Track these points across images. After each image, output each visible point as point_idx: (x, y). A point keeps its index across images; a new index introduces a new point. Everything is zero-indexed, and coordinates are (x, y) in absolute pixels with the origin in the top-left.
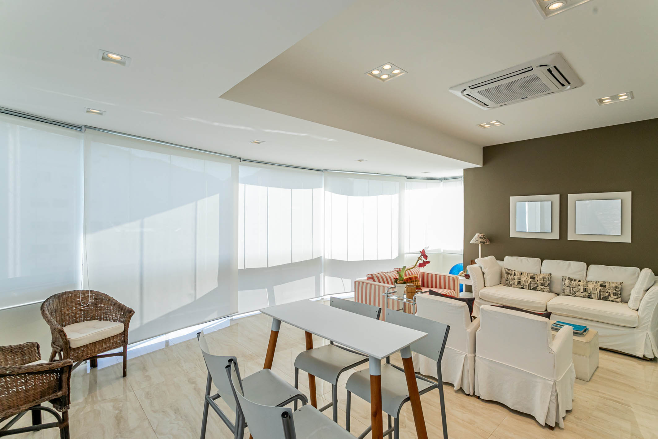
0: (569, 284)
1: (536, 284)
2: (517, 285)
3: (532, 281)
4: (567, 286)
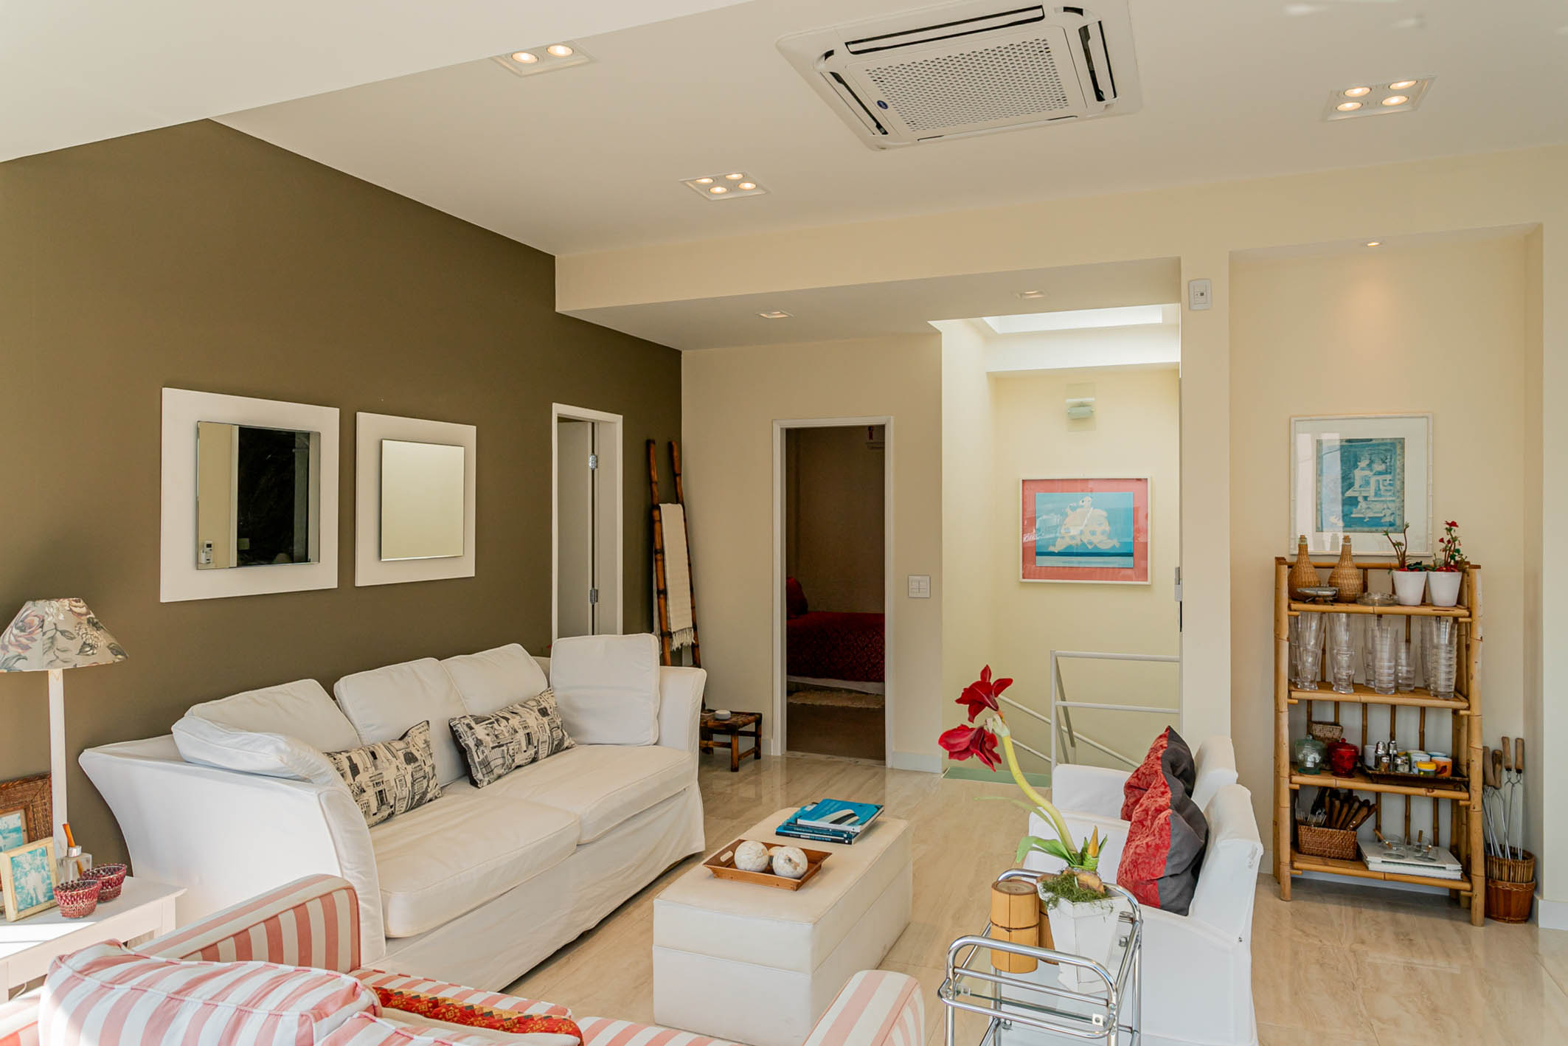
0: (492, 736)
1: (425, 777)
2: (379, 810)
3: (416, 770)
4: (492, 745)
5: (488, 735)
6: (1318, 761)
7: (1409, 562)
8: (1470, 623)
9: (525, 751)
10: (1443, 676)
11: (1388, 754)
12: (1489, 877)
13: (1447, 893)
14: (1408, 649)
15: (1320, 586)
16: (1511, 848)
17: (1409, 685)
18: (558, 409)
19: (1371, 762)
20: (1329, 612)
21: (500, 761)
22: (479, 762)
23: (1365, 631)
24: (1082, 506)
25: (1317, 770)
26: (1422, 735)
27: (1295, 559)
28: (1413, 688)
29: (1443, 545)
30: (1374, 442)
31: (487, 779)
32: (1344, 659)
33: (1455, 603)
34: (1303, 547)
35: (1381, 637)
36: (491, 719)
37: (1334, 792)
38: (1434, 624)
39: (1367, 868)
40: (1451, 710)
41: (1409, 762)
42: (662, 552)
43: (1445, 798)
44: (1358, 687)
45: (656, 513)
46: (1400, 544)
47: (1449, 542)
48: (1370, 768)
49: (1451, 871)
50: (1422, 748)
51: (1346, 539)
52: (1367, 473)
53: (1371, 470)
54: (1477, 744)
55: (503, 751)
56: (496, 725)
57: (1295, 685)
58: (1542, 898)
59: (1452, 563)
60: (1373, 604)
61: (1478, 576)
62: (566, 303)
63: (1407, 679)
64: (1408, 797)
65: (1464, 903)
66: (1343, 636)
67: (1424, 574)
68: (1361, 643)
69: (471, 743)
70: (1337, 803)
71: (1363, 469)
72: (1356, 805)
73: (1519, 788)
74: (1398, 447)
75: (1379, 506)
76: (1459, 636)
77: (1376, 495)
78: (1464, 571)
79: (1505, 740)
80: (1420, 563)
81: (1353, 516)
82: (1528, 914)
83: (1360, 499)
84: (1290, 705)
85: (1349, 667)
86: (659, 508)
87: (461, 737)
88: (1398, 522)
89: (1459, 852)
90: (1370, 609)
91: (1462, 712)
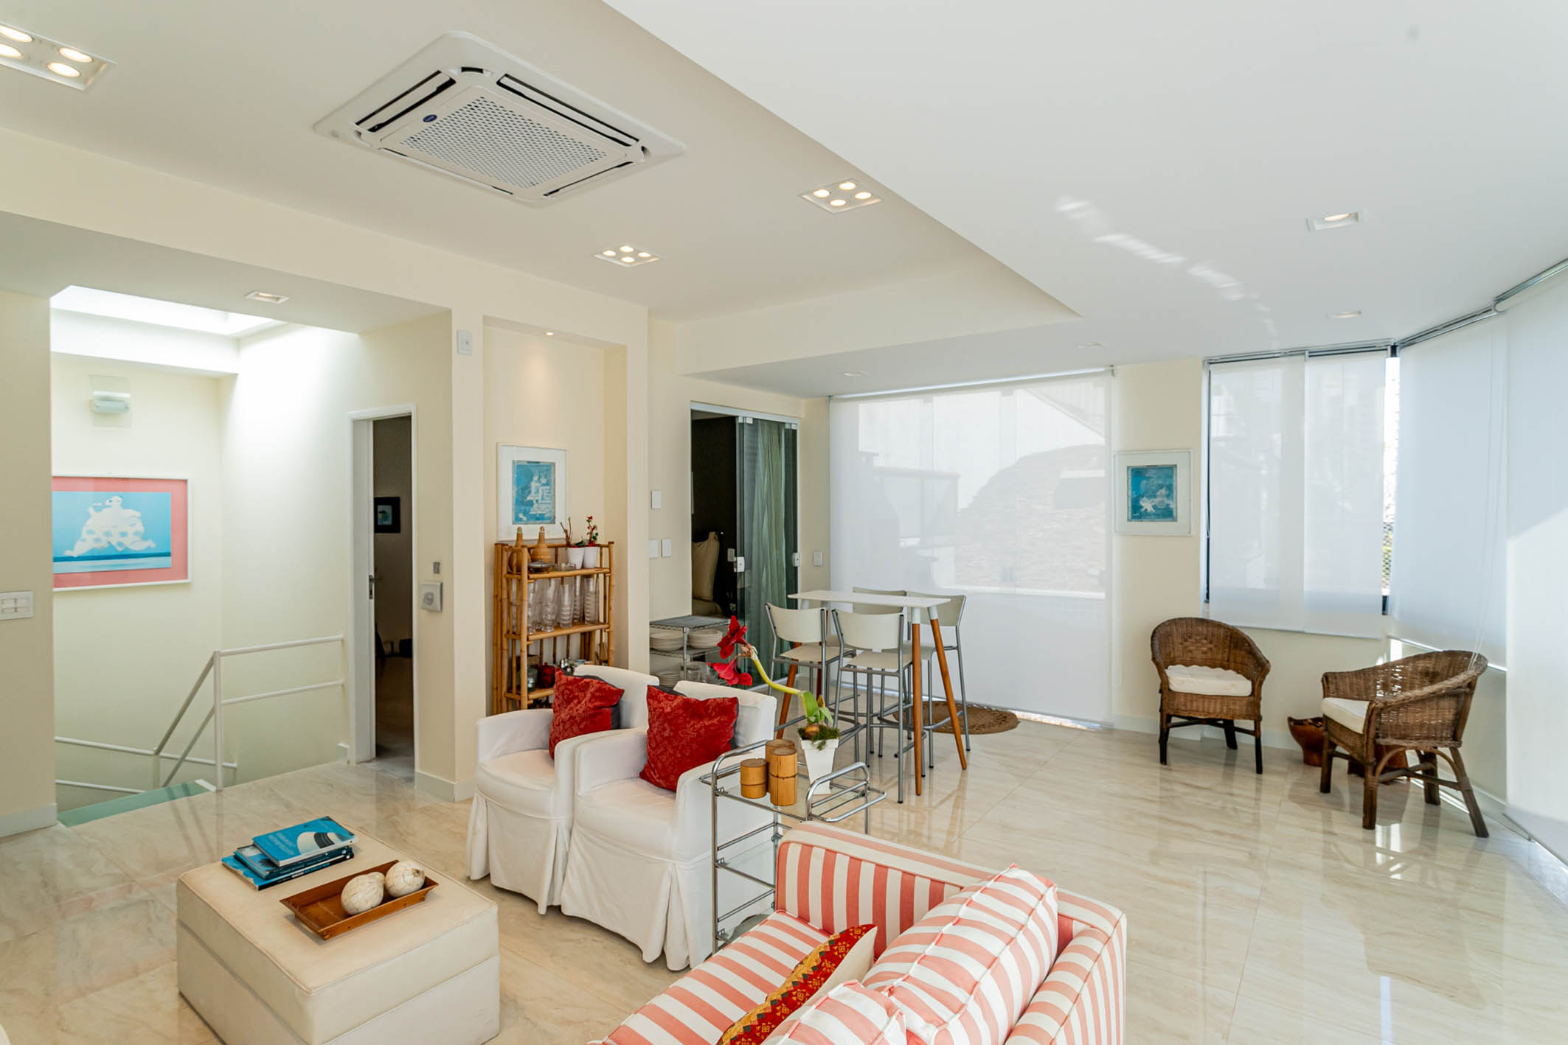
7: (573, 542)
8: (611, 576)
29: (587, 531)
30: (541, 464)
47: (590, 529)
52: (538, 484)
53: (540, 482)
59: (594, 541)
60: (561, 570)
67: (581, 549)
71: (535, 482)
74: (552, 468)
75: (544, 506)
77: (542, 499)
80: (578, 543)
81: (531, 513)
83: (534, 502)
90: (559, 574)
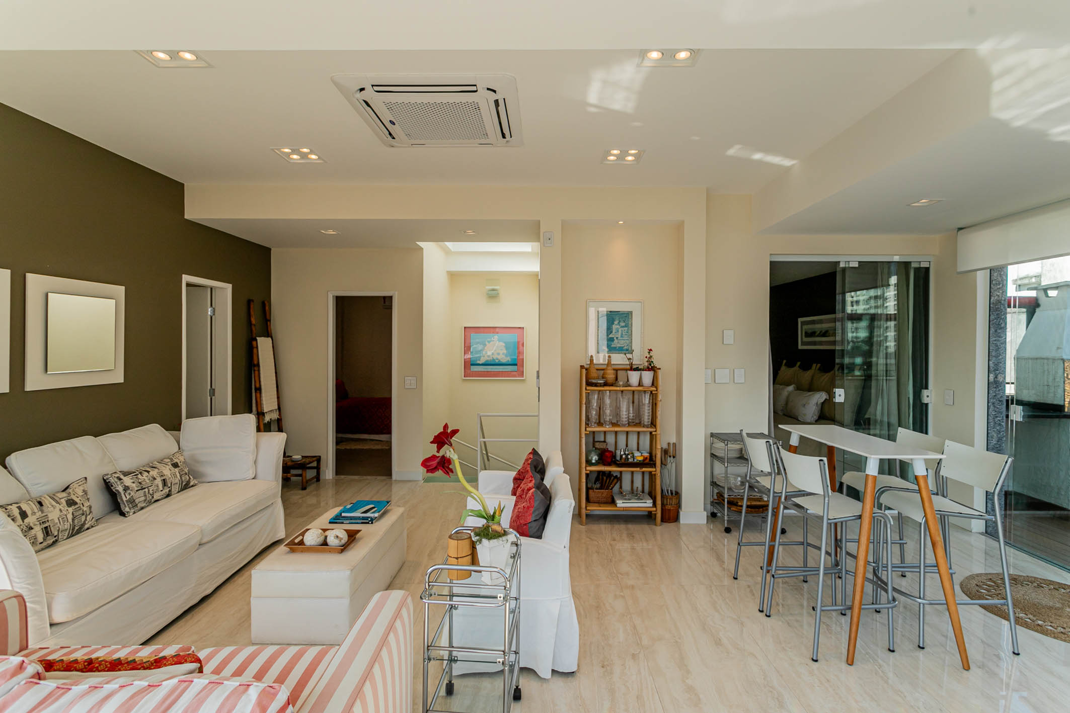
0: (136, 483)
1: (83, 514)
2: (45, 540)
3: (76, 510)
4: (136, 489)
5: (134, 483)
6: (597, 459)
7: (634, 367)
8: (657, 393)
9: (161, 491)
10: (646, 419)
11: (625, 454)
12: (663, 504)
13: (647, 513)
14: (633, 406)
15: (599, 379)
16: (671, 491)
17: (633, 422)
18: (186, 278)
19: (618, 458)
20: (602, 390)
21: (143, 498)
22: (126, 501)
23: (617, 398)
24: (493, 341)
25: (597, 463)
26: (638, 444)
27: (588, 366)
28: (634, 424)
29: (647, 359)
30: (620, 313)
31: (133, 511)
32: (608, 412)
33: (651, 385)
34: (592, 360)
35: (623, 401)
36: (135, 472)
37: (603, 473)
38: (643, 394)
39: (616, 506)
40: (649, 432)
41: (633, 457)
42: (258, 365)
43: (647, 471)
44: (614, 425)
45: (254, 343)
46: (630, 359)
47: (649, 358)
48: (618, 461)
49: (649, 503)
50: (638, 450)
51: (609, 357)
52: (618, 326)
54: (659, 447)
55: (145, 492)
56: (139, 476)
57: (588, 424)
58: (682, 510)
59: (650, 367)
60: (620, 387)
61: (660, 373)
62: (192, 213)
63: (633, 419)
64: (632, 473)
65: (653, 516)
66: (608, 401)
67: (639, 372)
68: (615, 404)
69: (120, 489)
70: (605, 478)
71: (616, 325)
72: (612, 478)
73: (674, 465)
74: (630, 315)
75: (622, 342)
76: (653, 399)
77: (621, 337)
78: (654, 371)
79: (669, 444)
80: (638, 368)
81: (612, 346)
82: (676, 519)
83: (615, 338)
84: (586, 434)
85: (610, 415)
86: (256, 340)
87: (112, 486)
88: (630, 349)
89: (652, 495)
90: (618, 388)
91: (653, 433)
